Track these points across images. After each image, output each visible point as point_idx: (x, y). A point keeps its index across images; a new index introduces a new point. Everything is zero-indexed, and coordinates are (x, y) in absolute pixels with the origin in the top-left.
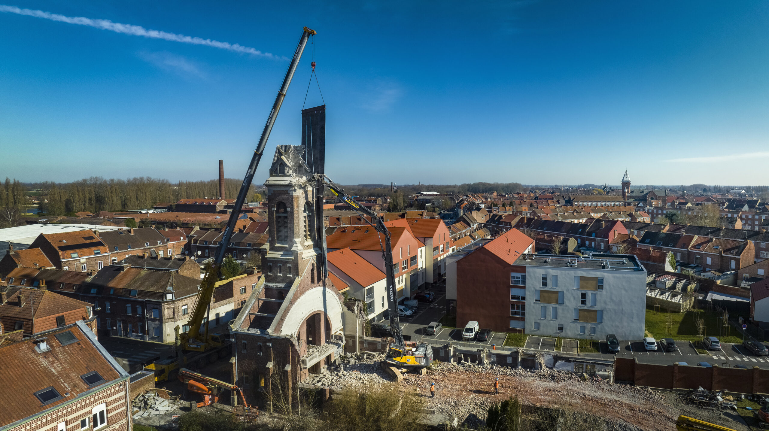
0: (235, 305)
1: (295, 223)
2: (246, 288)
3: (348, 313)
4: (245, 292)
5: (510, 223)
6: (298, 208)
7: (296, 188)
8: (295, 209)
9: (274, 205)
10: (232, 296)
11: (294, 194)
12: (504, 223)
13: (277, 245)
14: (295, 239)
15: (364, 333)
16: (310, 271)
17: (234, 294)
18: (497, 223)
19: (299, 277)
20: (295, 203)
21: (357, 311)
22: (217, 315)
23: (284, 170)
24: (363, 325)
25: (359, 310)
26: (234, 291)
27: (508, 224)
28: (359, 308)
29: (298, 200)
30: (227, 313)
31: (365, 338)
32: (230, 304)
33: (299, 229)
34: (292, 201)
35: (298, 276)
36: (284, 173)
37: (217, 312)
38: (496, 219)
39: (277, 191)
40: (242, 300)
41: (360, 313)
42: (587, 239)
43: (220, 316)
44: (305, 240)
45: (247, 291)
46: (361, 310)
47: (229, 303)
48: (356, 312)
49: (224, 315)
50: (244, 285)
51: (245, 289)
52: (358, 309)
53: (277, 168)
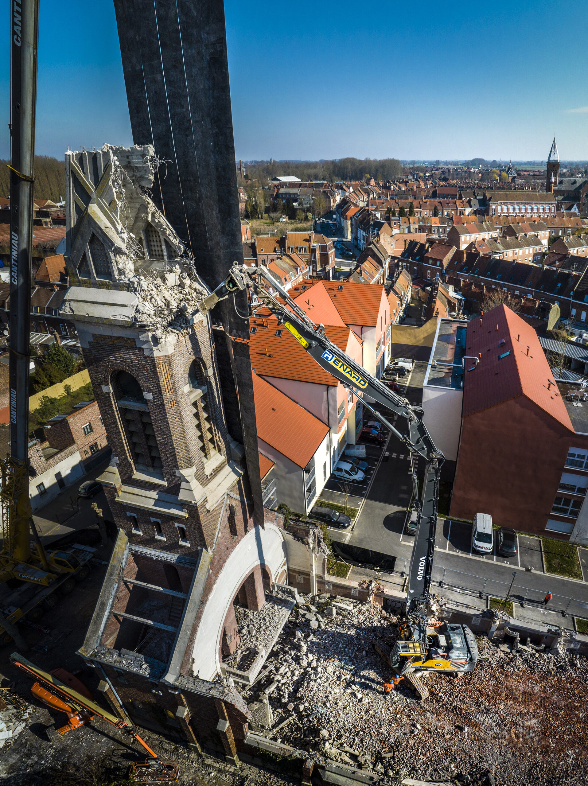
0: (81, 455)
1: (175, 432)
2: (92, 425)
3: (295, 545)
4: (92, 430)
5: (441, 261)
6: (176, 392)
7: (159, 333)
8: (167, 395)
9: (106, 378)
10: (72, 442)
11: (156, 354)
12: (431, 262)
13: (138, 475)
14: (181, 471)
15: (326, 572)
16: (226, 522)
17: (75, 439)
18: (417, 258)
19: (209, 549)
20: (162, 379)
21: (314, 544)
22: (58, 475)
23: (108, 262)
24: (324, 561)
25: (316, 543)
26: (73, 434)
27: (438, 263)
28: (316, 539)
29: (171, 369)
30: (74, 469)
31: (328, 578)
32: (74, 455)
33: (187, 448)
34: (155, 374)
35: (206, 548)
36: (109, 275)
37: (57, 472)
38: (415, 250)
39: (105, 337)
40: (90, 444)
41: (319, 546)
42: (575, 306)
43: (63, 475)
44: (204, 460)
45: (94, 429)
46: (319, 542)
47: (71, 454)
48: (312, 545)
49: (69, 472)
50: (87, 421)
51: (90, 425)
52: (314, 541)
53: (85, 256)
